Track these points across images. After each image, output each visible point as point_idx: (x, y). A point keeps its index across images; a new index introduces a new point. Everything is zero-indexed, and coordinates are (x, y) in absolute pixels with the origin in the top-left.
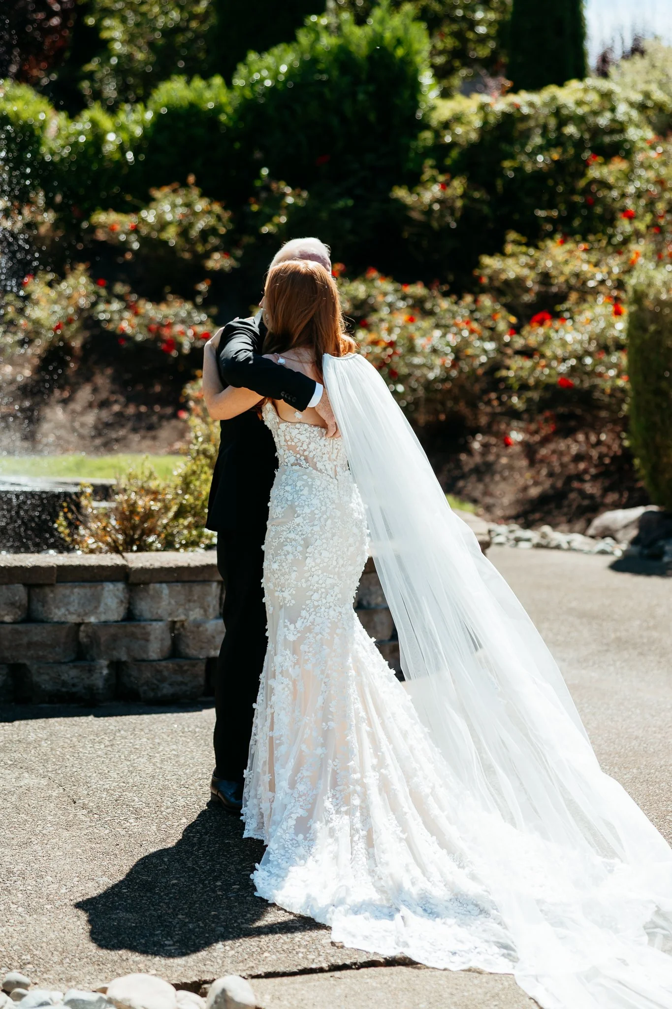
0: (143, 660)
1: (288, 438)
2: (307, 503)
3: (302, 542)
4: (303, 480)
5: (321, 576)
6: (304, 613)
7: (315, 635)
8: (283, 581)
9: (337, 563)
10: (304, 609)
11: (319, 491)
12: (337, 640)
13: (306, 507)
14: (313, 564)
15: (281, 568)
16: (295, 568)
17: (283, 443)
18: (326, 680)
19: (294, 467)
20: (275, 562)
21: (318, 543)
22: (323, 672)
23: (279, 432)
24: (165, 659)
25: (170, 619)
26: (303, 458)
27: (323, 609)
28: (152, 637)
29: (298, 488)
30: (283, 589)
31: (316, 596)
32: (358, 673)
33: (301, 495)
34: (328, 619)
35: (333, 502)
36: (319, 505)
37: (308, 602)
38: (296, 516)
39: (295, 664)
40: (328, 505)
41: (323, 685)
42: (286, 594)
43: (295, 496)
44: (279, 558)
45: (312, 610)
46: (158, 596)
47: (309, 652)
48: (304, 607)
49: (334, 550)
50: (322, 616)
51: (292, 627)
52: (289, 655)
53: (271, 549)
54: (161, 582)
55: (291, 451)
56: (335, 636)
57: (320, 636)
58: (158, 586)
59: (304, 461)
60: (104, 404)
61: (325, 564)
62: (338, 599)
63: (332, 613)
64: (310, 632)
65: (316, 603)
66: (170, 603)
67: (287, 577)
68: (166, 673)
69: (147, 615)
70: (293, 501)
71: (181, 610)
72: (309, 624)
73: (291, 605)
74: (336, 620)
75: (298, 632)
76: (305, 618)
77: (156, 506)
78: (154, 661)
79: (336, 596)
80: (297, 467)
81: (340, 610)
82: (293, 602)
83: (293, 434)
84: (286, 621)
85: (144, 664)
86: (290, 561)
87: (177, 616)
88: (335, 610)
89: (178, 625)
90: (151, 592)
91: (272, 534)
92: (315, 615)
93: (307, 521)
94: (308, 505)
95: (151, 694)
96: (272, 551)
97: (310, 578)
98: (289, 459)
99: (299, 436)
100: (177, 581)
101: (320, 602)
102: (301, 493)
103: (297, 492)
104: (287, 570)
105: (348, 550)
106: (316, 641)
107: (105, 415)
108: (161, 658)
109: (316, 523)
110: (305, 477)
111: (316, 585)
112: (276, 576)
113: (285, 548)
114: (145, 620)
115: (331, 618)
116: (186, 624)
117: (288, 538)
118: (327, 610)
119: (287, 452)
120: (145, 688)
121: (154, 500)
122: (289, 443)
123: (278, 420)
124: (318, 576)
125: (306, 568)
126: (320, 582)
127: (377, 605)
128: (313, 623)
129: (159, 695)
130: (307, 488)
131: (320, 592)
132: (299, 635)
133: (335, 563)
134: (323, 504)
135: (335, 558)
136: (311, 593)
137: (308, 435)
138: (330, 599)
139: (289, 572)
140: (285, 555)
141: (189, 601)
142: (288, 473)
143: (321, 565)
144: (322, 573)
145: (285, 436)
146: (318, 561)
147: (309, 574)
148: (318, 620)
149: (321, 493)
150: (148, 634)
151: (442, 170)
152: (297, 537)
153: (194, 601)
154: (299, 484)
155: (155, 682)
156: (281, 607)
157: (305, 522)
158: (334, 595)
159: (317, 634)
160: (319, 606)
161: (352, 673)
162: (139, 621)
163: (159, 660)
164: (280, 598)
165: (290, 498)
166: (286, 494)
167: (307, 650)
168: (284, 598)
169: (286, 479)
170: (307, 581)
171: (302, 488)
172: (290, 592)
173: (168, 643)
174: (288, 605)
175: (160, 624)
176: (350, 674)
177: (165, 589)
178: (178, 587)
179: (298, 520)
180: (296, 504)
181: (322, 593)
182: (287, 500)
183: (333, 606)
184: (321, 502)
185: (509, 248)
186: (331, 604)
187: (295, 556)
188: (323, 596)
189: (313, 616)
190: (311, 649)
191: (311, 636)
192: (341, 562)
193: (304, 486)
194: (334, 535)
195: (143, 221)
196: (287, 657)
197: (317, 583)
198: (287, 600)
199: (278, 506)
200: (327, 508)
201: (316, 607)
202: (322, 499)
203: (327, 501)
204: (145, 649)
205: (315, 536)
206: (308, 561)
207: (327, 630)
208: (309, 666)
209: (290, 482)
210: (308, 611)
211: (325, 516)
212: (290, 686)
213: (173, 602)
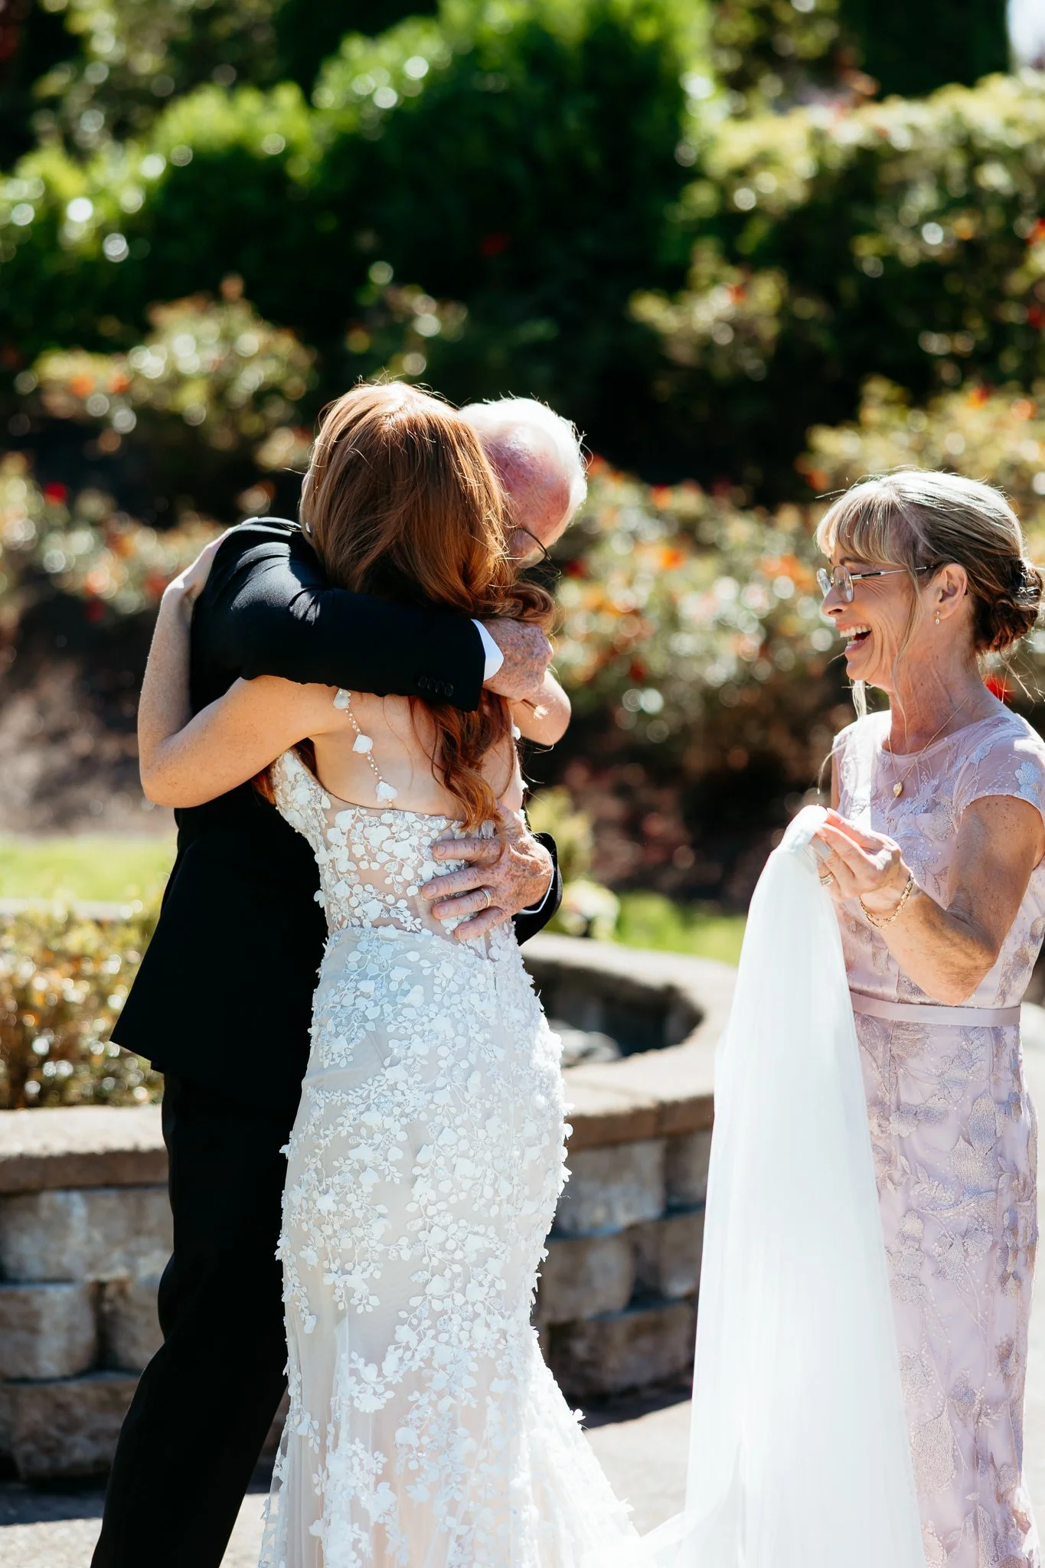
0: (25, 1380)
1: (359, 850)
2: (418, 1028)
3: (402, 1136)
4: (407, 965)
5: (453, 1228)
6: (404, 1333)
7: (434, 1397)
8: (347, 1243)
9: (496, 1192)
10: (403, 1322)
11: (451, 995)
12: (492, 1415)
13: (416, 1039)
14: (432, 1195)
15: (342, 1207)
16: (381, 1209)
17: (344, 865)
18: (461, 1530)
19: (381, 931)
20: (326, 1192)
21: (448, 1137)
22: (453, 1507)
23: (332, 835)
24: (80, 1374)
25: (91, 1277)
26: (402, 904)
27: (457, 1319)
28: (45, 1324)
29: (394, 987)
30: (348, 1266)
31: (437, 1286)
32: (547, 1514)
33: (405, 1006)
34: (471, 1348)
35: (484, 1025)
36: (451, 1034)
37: (415, 1301)
38: (387, 1062)
39: (379, 1480)
40: (471, 1034)
41: (453, 1545)
42: (356, 1281)
43: (388, 1008)
44: (336, 1179)
45: (426, 1323)
46: (59, 1224)
47: (419, 1449)
48: (403, 1315)
49: (488, 1156)
50: (454, 1341)
51: (370, 1373)
52: (362, 1455)
53: (314, 1155)
54: (68, 1188)
55: (369, 888)
56: (489, 1400)
57: (448, 1401)
58: (59, 1198)
59: (407, 913)
60: (57, 737)
61: (463, 1196)
62: (499, 1294)
63: (480, 1332)
64: (422, 1391)
65: (437, 1306)
66: (89, 1240)
67: (358, 1232)
68: (79, 1411)
69: (35, 1268)
70: (380, 1021)
71: (117, 1255)
72: (416, 1364)
73: (369, 1309)
74: (492, 1354)
75: (388, 1386)
76: (407, 1348)
77: (76, 993)
78: (49, 1380)
79: (492, 1285)
80: (390, 932)
81: (502, 1324)
82: (374, 1301)
83: (374, 842)
84: (354, 1355)
85: (25, 1389)
86: (368, 1189)
87: (108, 1269)
88: (488, 1325)
89: (110, 1292)
90: (45, 1213)
91: (317, 1113)
92: (435, 1338)
93: (418, 1077)
94: (422, 1035)
95: (43, 1463)
96: (314, 1163)
97: (422, 1235)
98: (365, 907)
99: (389, 846)
100: (107, 1185)
101: (448, 1301)
102: (406, 1000)
103: (392, 998)
104: (359, 1214)
105: (522, 1156)
106: (438, 1415)
107: (59, 758)
108: (67, 1372)
109: (440, 1082)
110: (413, 956)
111: (439, 1255)
112: (328, 1230)
113: (354, 1154)
114: (31, 1281)
115: (477, 1346)
116: (130, 1289)
117: (363, 1124)
118: (467, 1325)
119: (358, 889)
120: (29, 1447)
121: (76, 976)
122: (364, 865)
123: (326, 802)
124: (445, 1228)
125: (412, 1208)
126: (451, 1245)
127: (595, 1227)
128: (428, 1362)
129: (64, 1462)
130: (419, 988)
131: (448, 1273)
132: (390, 1394)
133: (489, 1192)
134: (461, 1028)
135: (490, 1176)
136: (427, 1275)
137: (414, 840)
138: (476, 1293)
139: (366, 1220)
140: (356, 1173)
141: (138, 1232)
142: (363, 945)
143: (453, 1199)
144: (456, 1221)
145: (350, 845)
146: (445, 1186)
147: (420, 1223)
148: (444, 1354)
149: (456, 999)
150: (36, 1315)
151: (732, 257)
152: (389, 1122)
153: (150, 1233)
154: (399, 974)
155: (53, 1432)
156: (339, 1316)
157: (411, 1081)
158: (486, 1283)
159: (441, 1395)
160: (444, 1312)
161: (531, 1513)
162: (16, 1282)
163: (65, 1379)
164: (338, 1292)
165: (373, 1013)
166: (361, 1002)
167: (415, 1443)
168: (350, 1292)
169: (360, 963)
170: (415, 1241)
171: (406, 986)
172: (366, 1275)
173: (86, 1335)
174: (360, 1310)
175: (66, 1290)
176: (524, 1516)
177: (77, 1205)
178: (110, 1200)
179: (393, 1074)
180: (391, 1029)
181: (455, 1276)
182: (366, 1019)
183: (484, 1314)
184: (455, 1023)
185: (872, 413)
186: (479, 1308)
187: (382, 1175)
188: (458, 1285)
189: (429, 1342)
190: (425, 1440)
191: (424, 1400)
192: (506, 1189)
193: (412, 981)
194: (488, 1115)
195: (137, 375)
196: (355, 1460)
197: (442, 1248)
198: (358, 1296)
199: (337, 1035)
200: (470, 1040)
201: (436, 1316)
202: (458, 1015)
203: (470, 1019)
204: (29, 1353)
205: (438, 1119)
206: (420, 1187)
207: (469, 1382)
208: (419, 1493)
209: (373, 970)
210: (414, 1328)
211: (464, 1065)
212: (366, 1546)
213: (97, 1236)
